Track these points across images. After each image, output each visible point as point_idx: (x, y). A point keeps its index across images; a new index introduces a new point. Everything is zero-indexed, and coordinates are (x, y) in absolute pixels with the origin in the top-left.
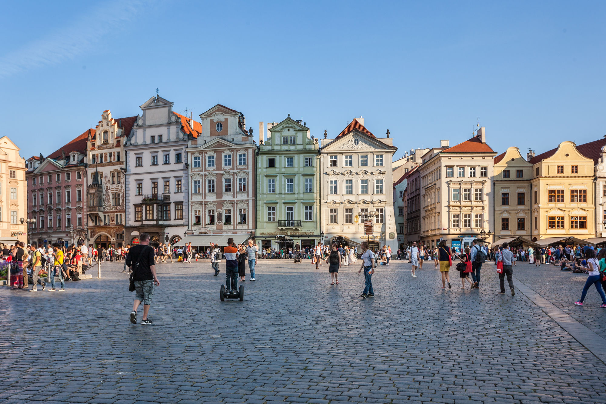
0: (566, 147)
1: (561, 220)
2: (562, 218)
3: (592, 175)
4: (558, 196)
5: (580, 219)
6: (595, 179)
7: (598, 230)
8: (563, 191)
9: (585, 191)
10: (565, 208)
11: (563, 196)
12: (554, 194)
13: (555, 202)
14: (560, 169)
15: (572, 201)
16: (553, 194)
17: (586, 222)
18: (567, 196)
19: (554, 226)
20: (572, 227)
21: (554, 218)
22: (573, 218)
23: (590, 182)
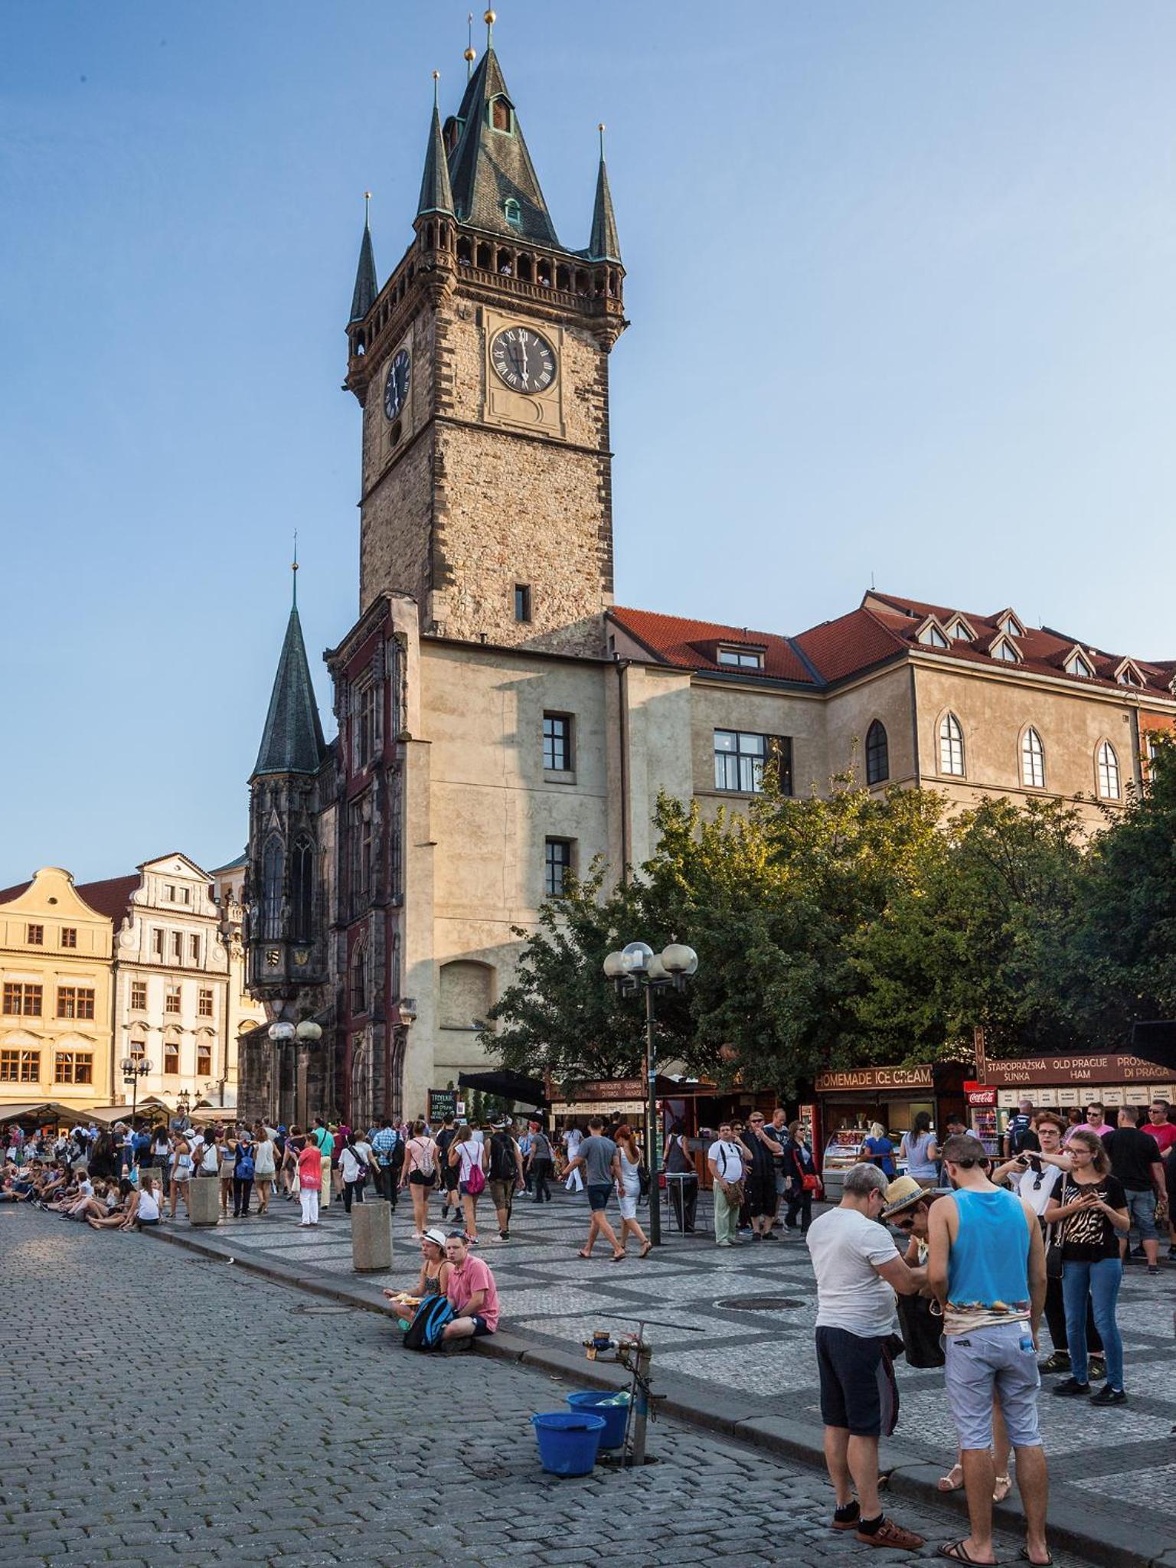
0: (49, 882)
1: (31, 1062)
2: (36, 1055)
3: (109, 955)
4: (28, 1000)
5: (78, 1060)
6: (115, 966)
7: (116, 1088)
8: (39, 989)
9: (91, 993)
10: (44, 1030)
11: (38, 1001)
12: (17, 994)
13: (19, 1013)
14: (36, 934)
15: (61, 1014)
16: (15, 994)
17: (90, 1067)
18: (49, 1002)
19: (14, 1075)
20: (58, 1079)
21: (15, 1055)
22: (62, 1058)
23: (103, 971)
